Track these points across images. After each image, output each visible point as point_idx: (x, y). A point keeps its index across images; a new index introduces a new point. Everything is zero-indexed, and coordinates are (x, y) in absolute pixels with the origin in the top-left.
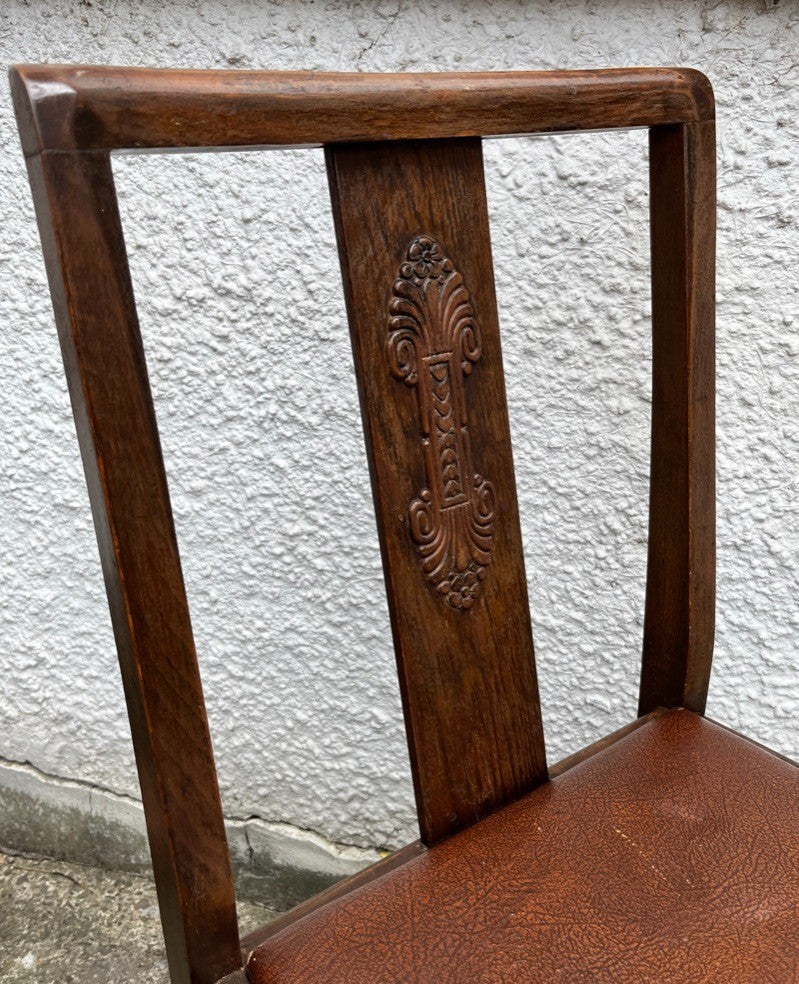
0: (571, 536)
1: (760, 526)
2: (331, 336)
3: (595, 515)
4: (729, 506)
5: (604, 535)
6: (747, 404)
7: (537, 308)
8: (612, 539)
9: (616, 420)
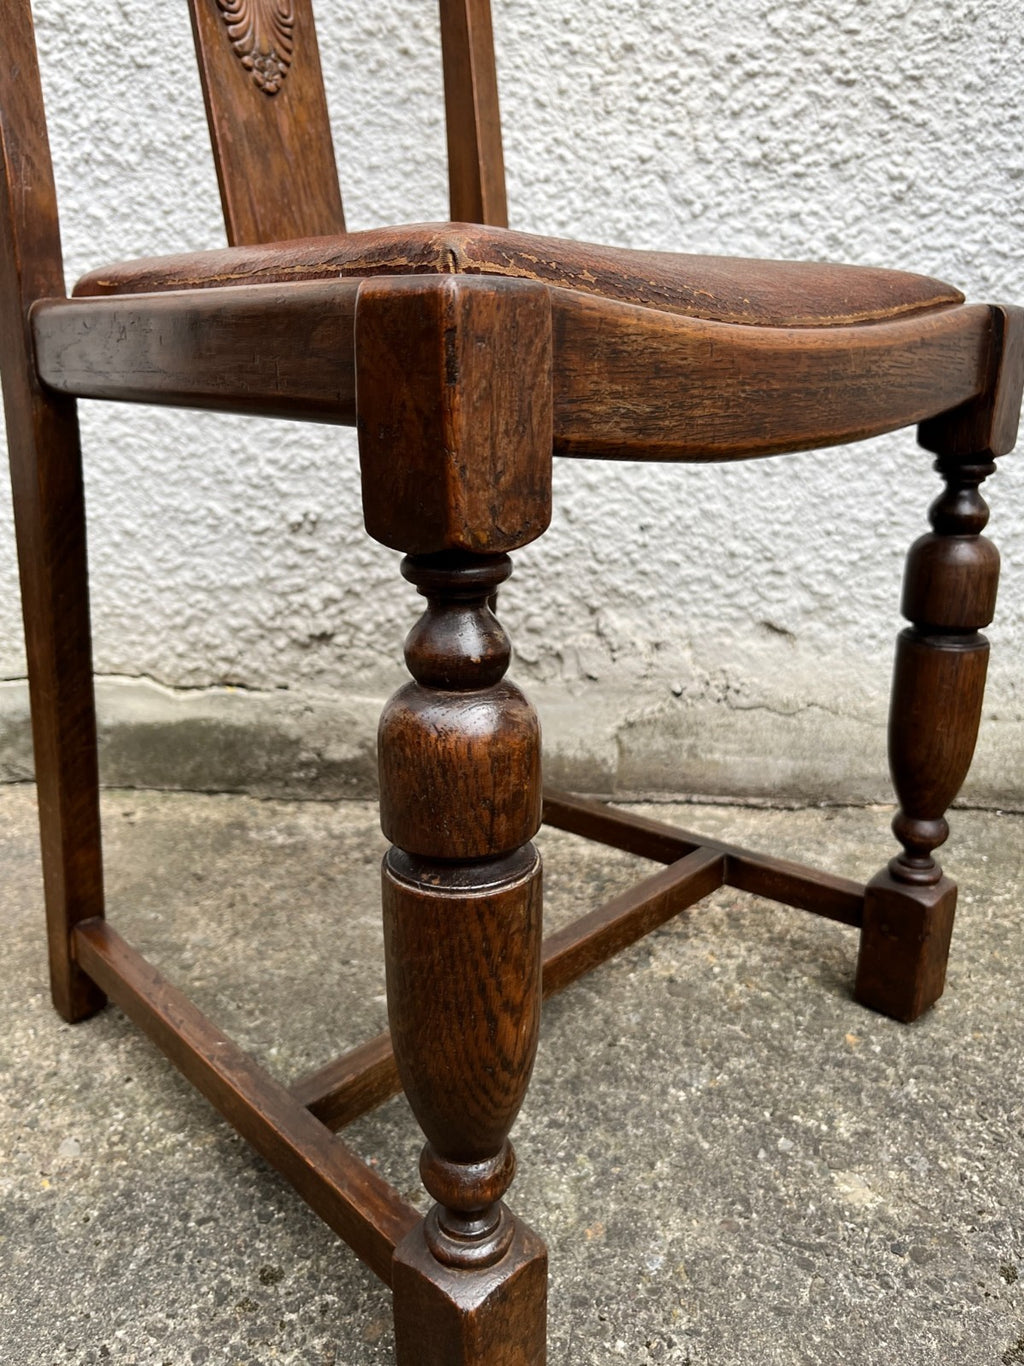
2: (149, 60)
6: (541, 105)
7: (348, 19)
9: (428, 131)
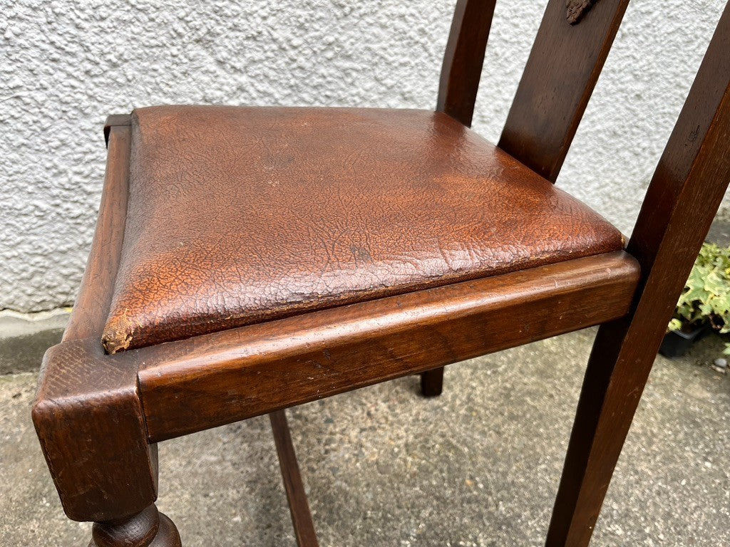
0: (153, 42)
1: (265, 22)
3: (166, 24)
4: (246, 9)
5: (174, 38)
8: (178, 41)
